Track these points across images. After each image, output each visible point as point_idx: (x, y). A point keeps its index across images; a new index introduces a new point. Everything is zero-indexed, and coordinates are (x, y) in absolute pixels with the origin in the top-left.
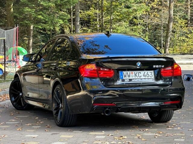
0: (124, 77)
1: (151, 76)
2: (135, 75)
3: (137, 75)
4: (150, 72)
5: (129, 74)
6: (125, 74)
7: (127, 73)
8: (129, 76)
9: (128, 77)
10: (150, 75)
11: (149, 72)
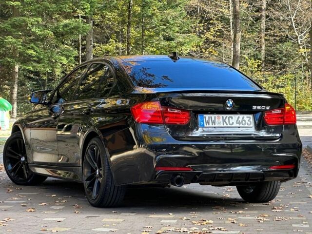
0: (206, 125)
1: (249, 123)
2: (224, 121)
3: (227, 120)
4: (247, 117)
5: (213, 119)
6: (207, 119)
7: (211, 117)
8: (214, 122)
9: (212, 125)
10: (247, 122)
11: (245, 116)
